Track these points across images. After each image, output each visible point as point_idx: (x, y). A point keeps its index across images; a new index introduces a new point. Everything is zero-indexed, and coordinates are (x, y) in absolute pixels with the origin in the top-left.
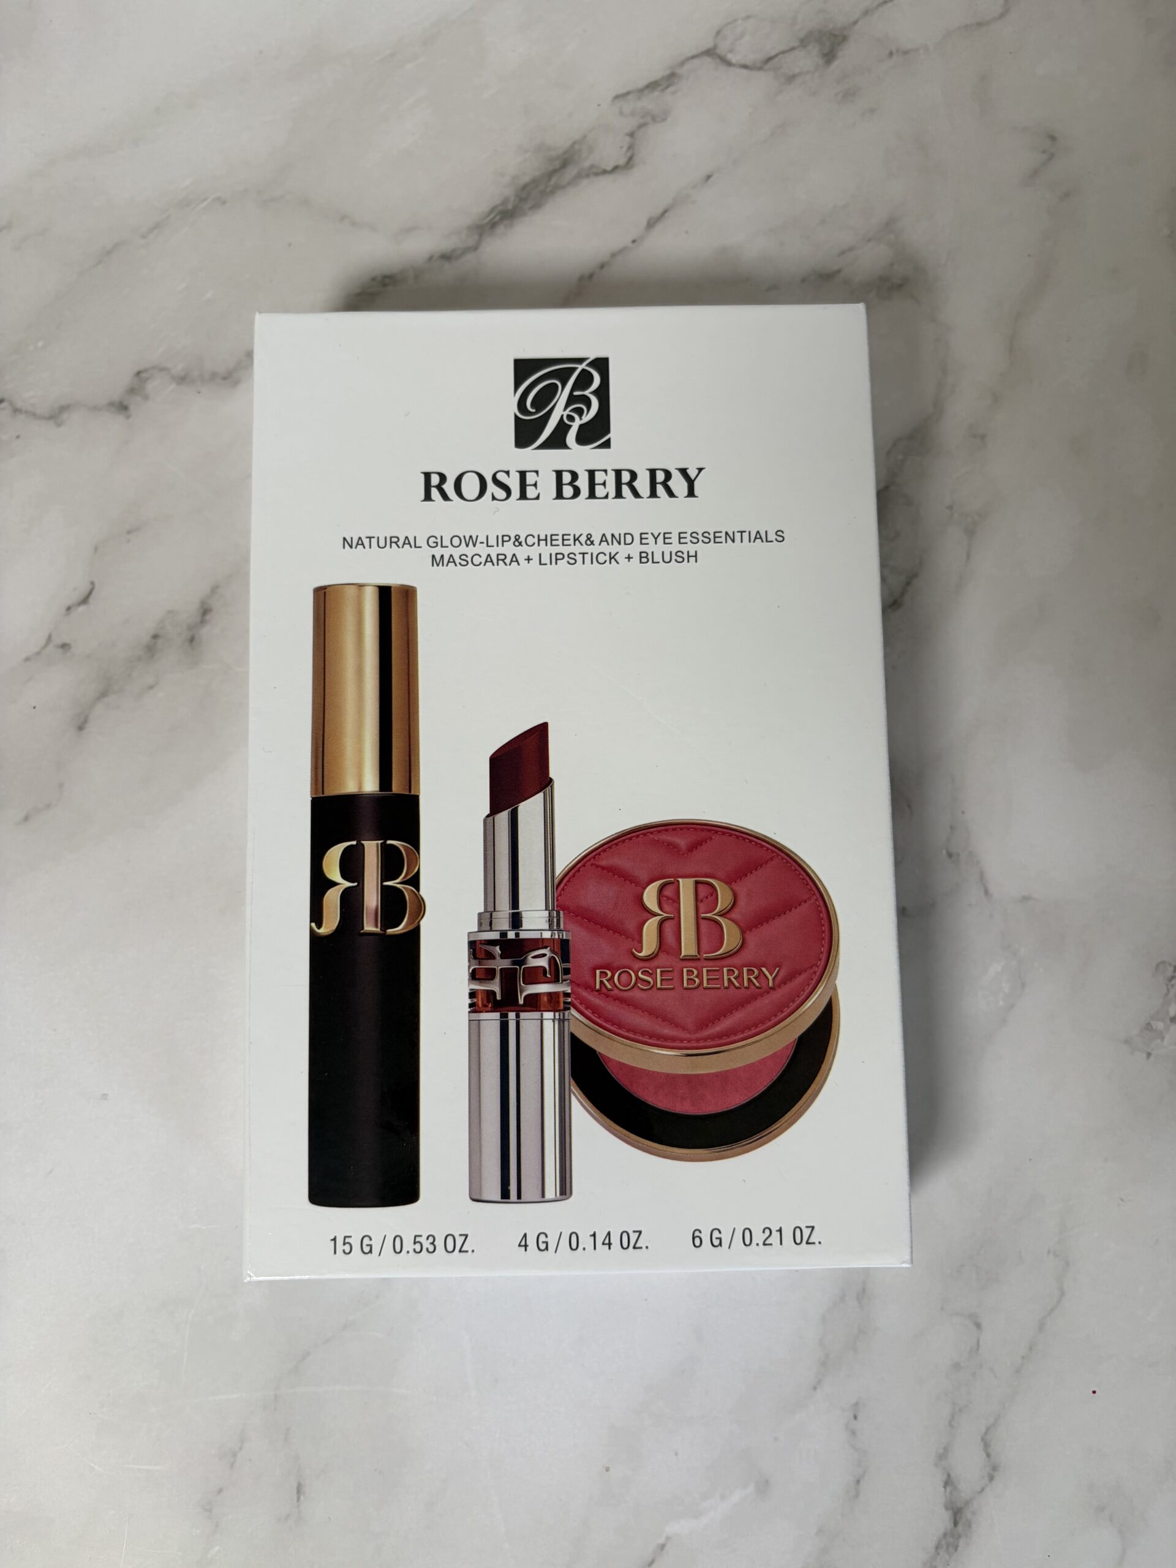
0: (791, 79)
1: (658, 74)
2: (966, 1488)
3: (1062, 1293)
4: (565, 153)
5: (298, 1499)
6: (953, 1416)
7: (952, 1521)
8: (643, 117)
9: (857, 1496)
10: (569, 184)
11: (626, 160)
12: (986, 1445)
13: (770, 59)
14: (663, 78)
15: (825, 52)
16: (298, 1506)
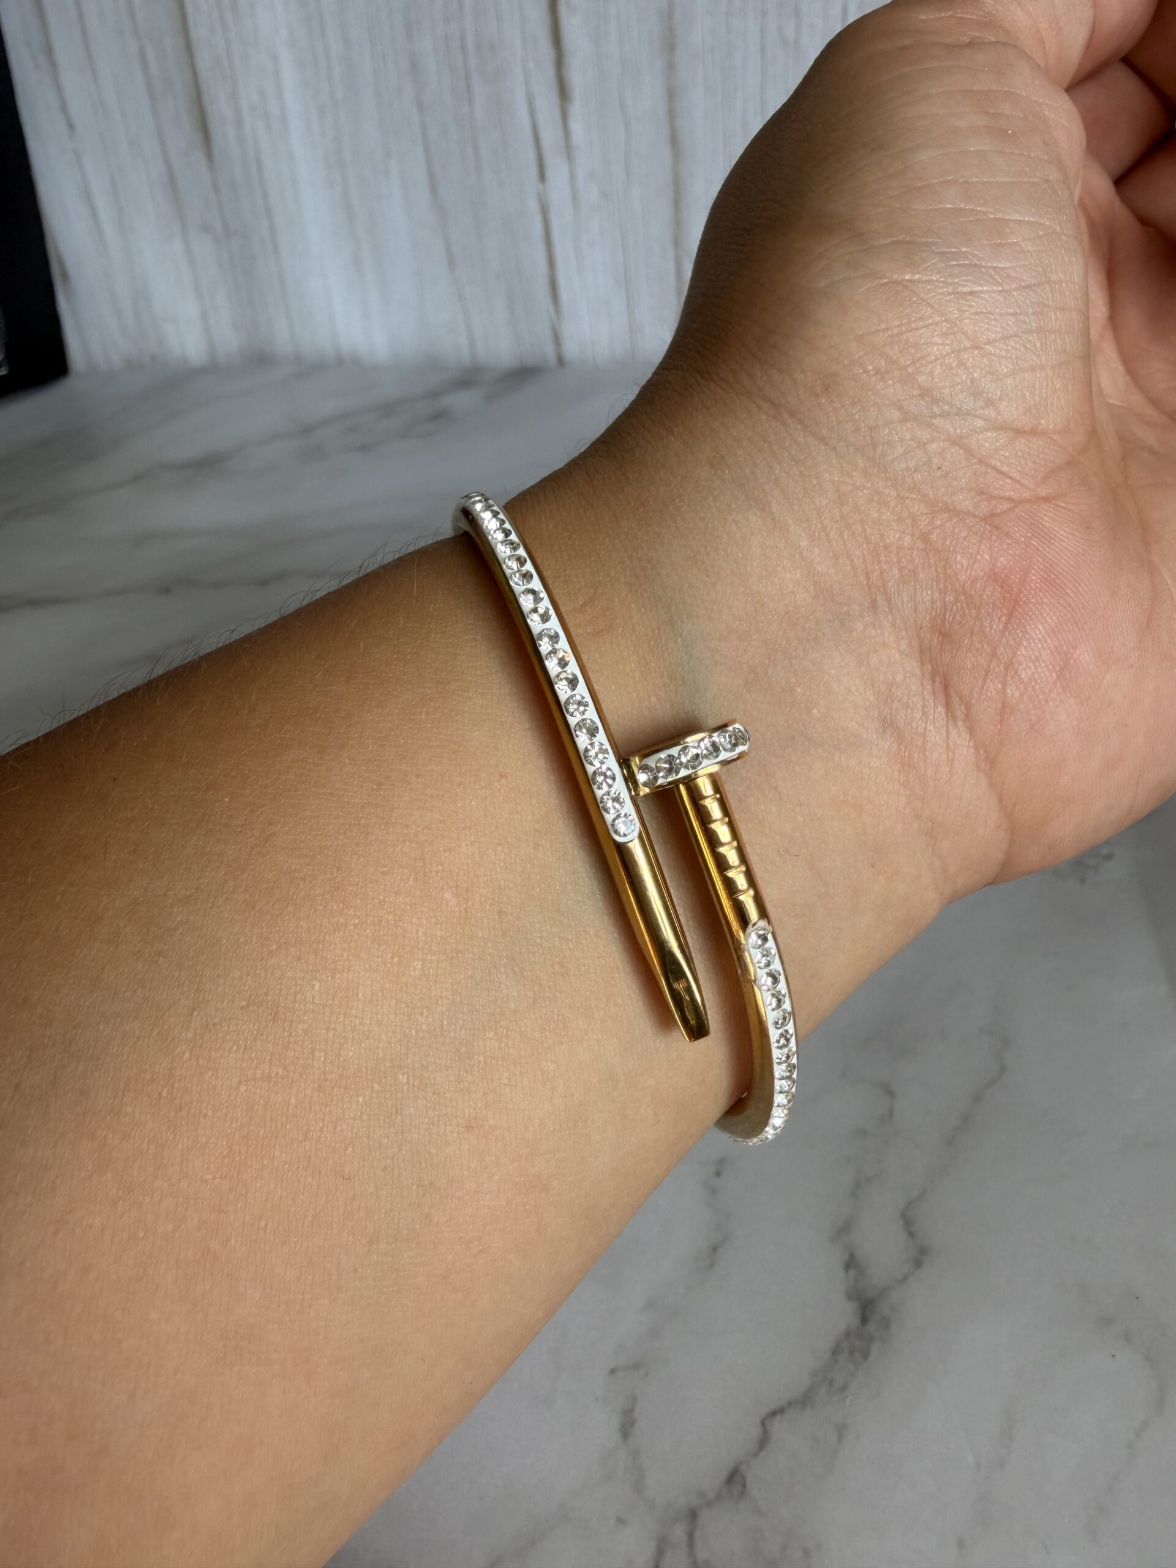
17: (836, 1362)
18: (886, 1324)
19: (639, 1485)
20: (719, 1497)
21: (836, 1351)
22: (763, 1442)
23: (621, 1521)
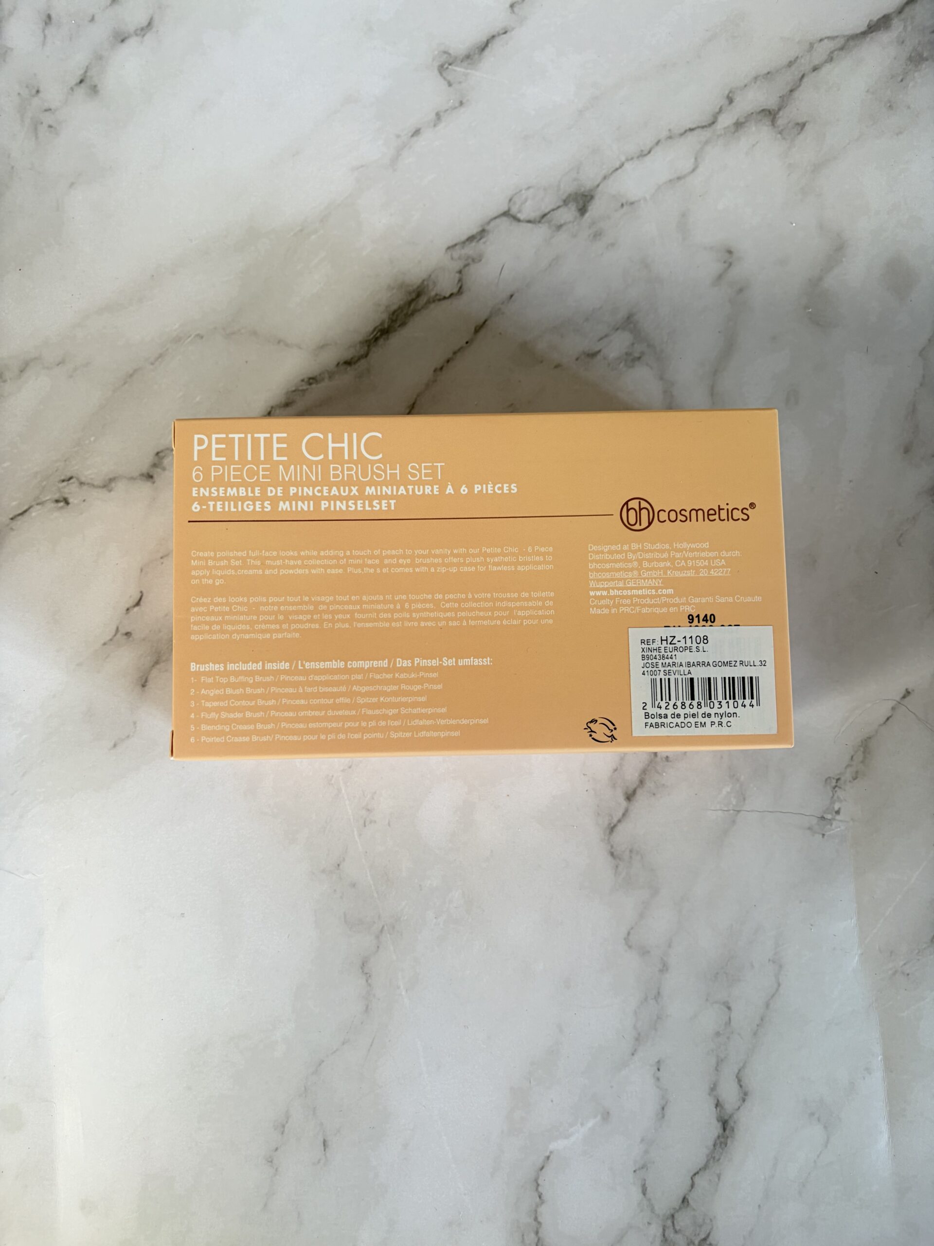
0: (559, 227)
1: (475, 230)
2: (729, 1107)
3: (779, 985)
4: (418, 287)
5: (325, 1150)
6: (718, 1065)
7: (722, 1129)
8: (466, 260)
9: (663, 1117)
10: (422, 308)
11: (458, 289)
12: (739, 1081)
13: (544, 215)
14: (477, 233)
15: (580, 207)
16: (325, 1154)
17: (715, 1149)
18: (733, 1130)
19: (653, 1210)
20: (680, 1208)
21: (714, 1145)
22: (692, 1186)
23: (649, 1223)
